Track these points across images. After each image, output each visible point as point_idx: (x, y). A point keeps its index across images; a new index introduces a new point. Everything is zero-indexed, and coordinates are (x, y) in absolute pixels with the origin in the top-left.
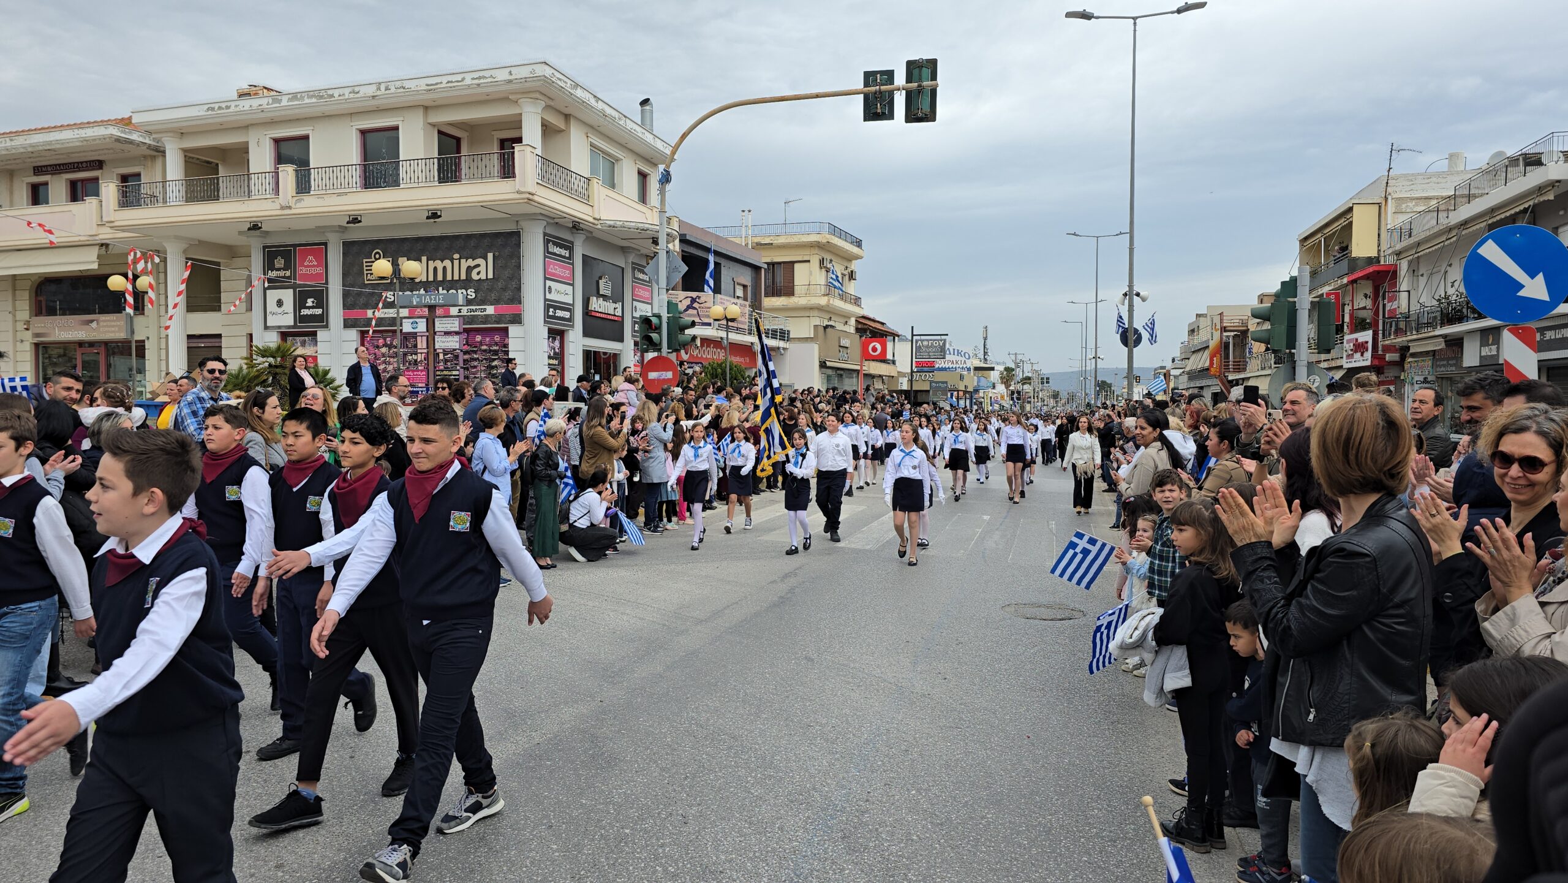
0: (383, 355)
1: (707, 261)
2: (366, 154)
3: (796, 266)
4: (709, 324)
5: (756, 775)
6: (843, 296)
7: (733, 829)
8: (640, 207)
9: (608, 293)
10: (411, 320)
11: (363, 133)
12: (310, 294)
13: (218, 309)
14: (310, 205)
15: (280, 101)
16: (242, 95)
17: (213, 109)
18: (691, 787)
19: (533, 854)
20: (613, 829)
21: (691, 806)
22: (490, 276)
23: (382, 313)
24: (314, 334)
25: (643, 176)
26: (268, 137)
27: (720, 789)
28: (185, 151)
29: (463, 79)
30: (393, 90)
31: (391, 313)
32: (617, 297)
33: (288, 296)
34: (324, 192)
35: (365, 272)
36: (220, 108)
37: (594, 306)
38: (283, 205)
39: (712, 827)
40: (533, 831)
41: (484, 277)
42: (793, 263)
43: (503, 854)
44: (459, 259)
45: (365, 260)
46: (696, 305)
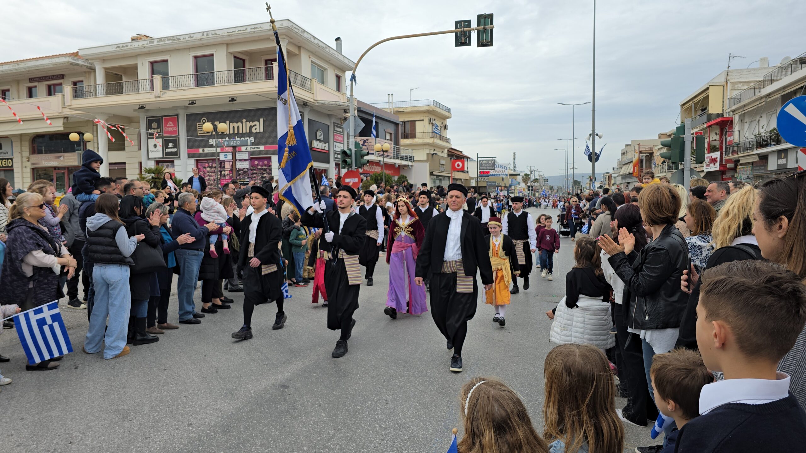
0: (208, 172)
1: (372, 121)
2: (197, 70)
3: (417, 123)
4: (373, 154)
5: (419, 380)
6: (442, 138)
7: (411, 406)
8: (337, 93)
9: (321, 138)
10: (224, 154)
11: (196, 58)
12: (170, 141)
13: (124, 149)
14: (170, 96)
15: (153, 42)
16: (134, 39)
17: (119, 47)
18: (387, 386)
19: (314, 418)
20: (351, 406)
21: (389, 395)
22: (262, 130)
23: (207, 150)
24: (173, 161)
25: (338, 78)
26: (147, 61)
27: (402, 387)
28: (105, 69)
29: (246, 29)
30: (210, 35)
31: (212, 150)
32: (326, 140)
33: (159, 142)
34: (176, 89)
35: (198, 130)
36: (123, 47)
37: (314, 145)
38: (156, 95)
39: (401, 406)
40: (312, 407)
41: (258, 131)
42: (415, 121)
43: (298, 419)
44: (246, 122)
45: (198, 123)
46: (366, 144)
